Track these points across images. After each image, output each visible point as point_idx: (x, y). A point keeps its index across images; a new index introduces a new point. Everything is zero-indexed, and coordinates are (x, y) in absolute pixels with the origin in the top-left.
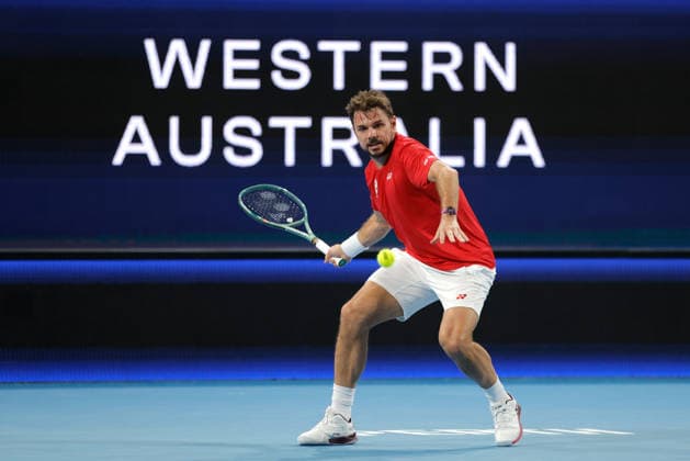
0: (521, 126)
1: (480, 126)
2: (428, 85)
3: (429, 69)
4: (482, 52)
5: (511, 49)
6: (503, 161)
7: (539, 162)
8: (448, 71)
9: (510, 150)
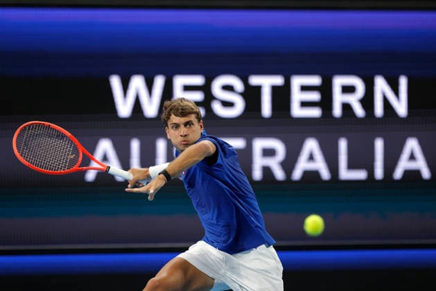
0: (412, 145)
1: (379, 145)
2: (337, 111)
3: (338, 98)
4: (381, 84)
5: (403, 82)
6: (398, 174)
7: (426, 174)
8: (354, 100)
9: (403, 165)
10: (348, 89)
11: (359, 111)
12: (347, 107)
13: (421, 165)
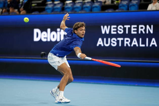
10: (142, 28)
11: (144, 32)
12: (141, 31)
13: (155, 44)
